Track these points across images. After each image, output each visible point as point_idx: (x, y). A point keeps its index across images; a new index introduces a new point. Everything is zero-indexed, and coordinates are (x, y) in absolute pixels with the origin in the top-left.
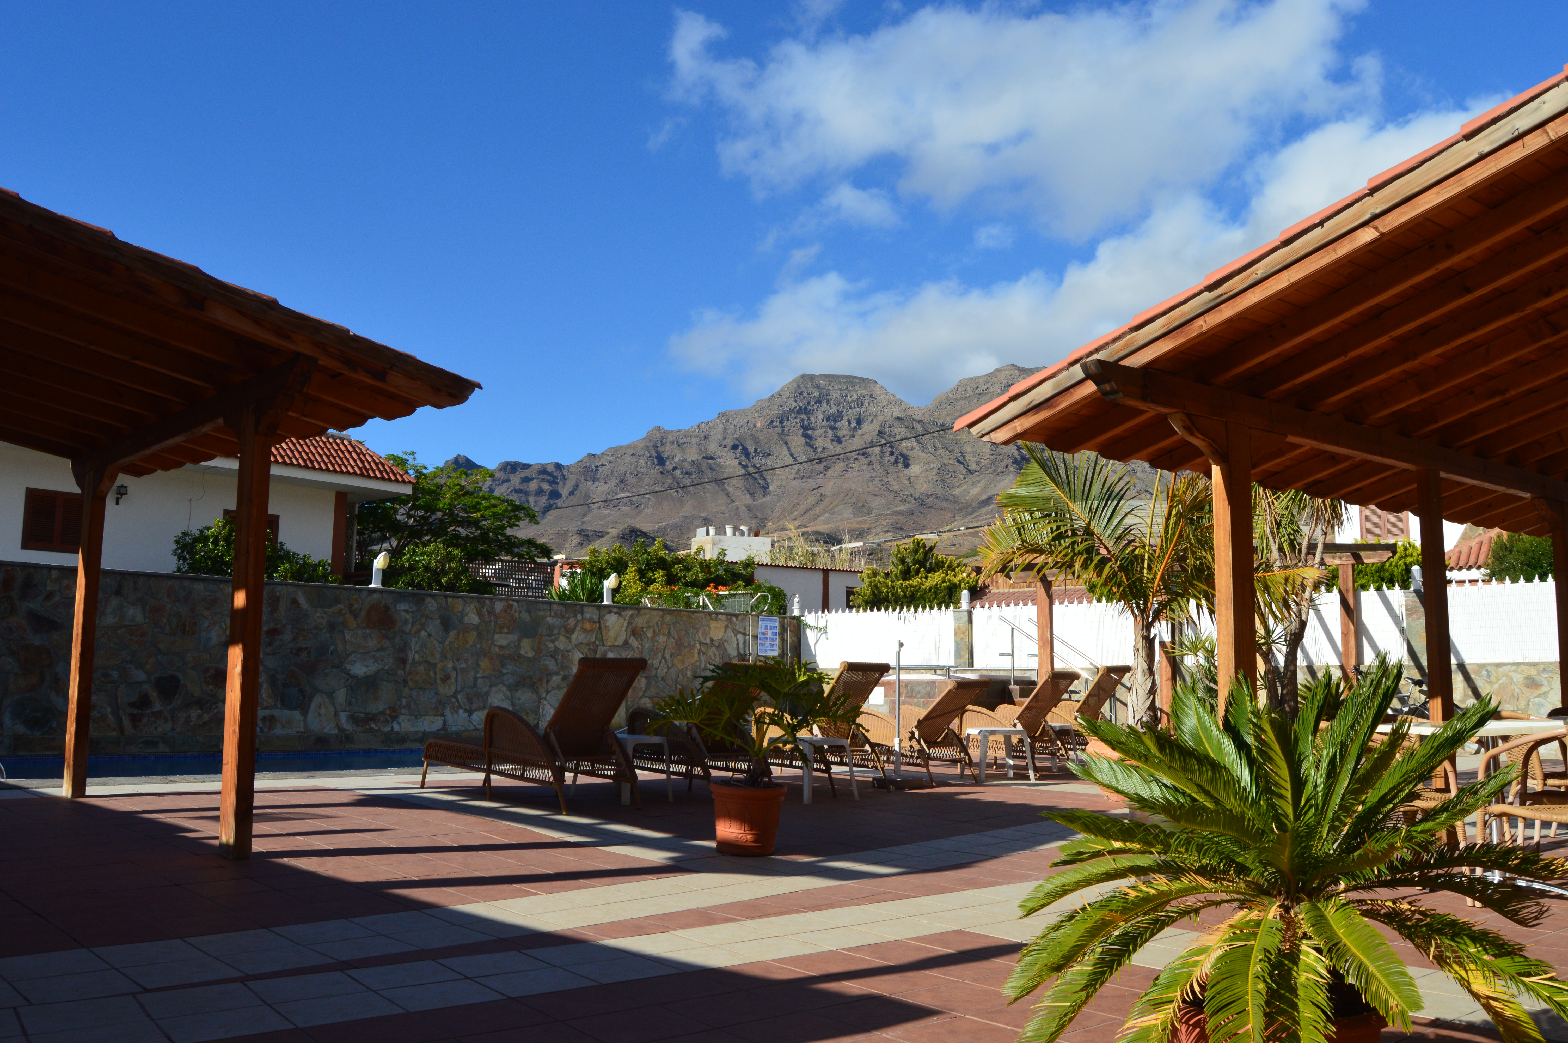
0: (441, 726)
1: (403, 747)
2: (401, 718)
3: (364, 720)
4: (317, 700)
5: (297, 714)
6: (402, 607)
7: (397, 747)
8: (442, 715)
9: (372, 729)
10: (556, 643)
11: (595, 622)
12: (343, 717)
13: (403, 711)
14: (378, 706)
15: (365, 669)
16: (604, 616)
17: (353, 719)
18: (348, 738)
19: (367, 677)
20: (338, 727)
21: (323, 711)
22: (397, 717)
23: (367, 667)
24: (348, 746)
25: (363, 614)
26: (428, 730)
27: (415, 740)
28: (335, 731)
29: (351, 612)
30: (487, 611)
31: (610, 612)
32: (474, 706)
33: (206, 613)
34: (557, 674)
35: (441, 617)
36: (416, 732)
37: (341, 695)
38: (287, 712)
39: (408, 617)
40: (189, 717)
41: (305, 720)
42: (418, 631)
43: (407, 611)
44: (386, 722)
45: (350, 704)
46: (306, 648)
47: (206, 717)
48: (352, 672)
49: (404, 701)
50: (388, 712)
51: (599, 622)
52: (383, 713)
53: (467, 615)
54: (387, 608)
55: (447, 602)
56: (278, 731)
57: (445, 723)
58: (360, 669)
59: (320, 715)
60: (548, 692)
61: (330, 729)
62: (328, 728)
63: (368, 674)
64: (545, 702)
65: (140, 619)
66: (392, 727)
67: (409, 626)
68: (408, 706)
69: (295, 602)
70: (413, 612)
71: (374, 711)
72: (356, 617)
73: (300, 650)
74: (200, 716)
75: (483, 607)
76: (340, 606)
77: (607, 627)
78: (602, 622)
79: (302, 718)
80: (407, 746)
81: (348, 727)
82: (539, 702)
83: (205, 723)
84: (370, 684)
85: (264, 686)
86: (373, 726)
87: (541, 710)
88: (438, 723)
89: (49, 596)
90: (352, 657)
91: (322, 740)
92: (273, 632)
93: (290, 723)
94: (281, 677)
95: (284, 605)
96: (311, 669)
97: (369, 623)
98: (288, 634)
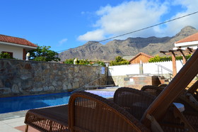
3: (25, 89)
4: (14, 85)
5: (9, 89)
6: (33, 65)
8: (43, 87)
9: (27, 91)
12: (20, 89)
16: (74, 67)
17: (23, 89)
18: (22, 93)
22: (33, 88)
26: (39, 91)
28: (19, 92)
29: (21, 66)
30: (51, 65)
35: (42, 67)
37: (20, 84)
38: (7, 88)
39: (34, 67)
41: (11, 90)
42: (37, 70)
44: (30, 89)
45: (22, 86)
46: (11, 74)
48: (22, 79)
50: (31, 87)
53: (47, 66)
54: (30, 65)
55: (43, 64)
56: (5, 93)
57: (43, 89)
58: (24, 78)
59: (15, 88)
60: (64, 82)
61: (17, 92)
63: (26, 79)
66: (32, 90)
67: (35, 69)
68: (35, 86)
69: (8, 63)
71: (27, 87)
72: (23, 67)
73: (9, 74)
77: (75, 69)
81: (22, 91)
84: (26, 81)
90: (22, 75)
91: (15, 94)
92: (2, 70)
93: (7, 91)
94: (5, 80)
95: (5, 64)
96: (12, 78)
97: (26, 68)
98: (6, 71)
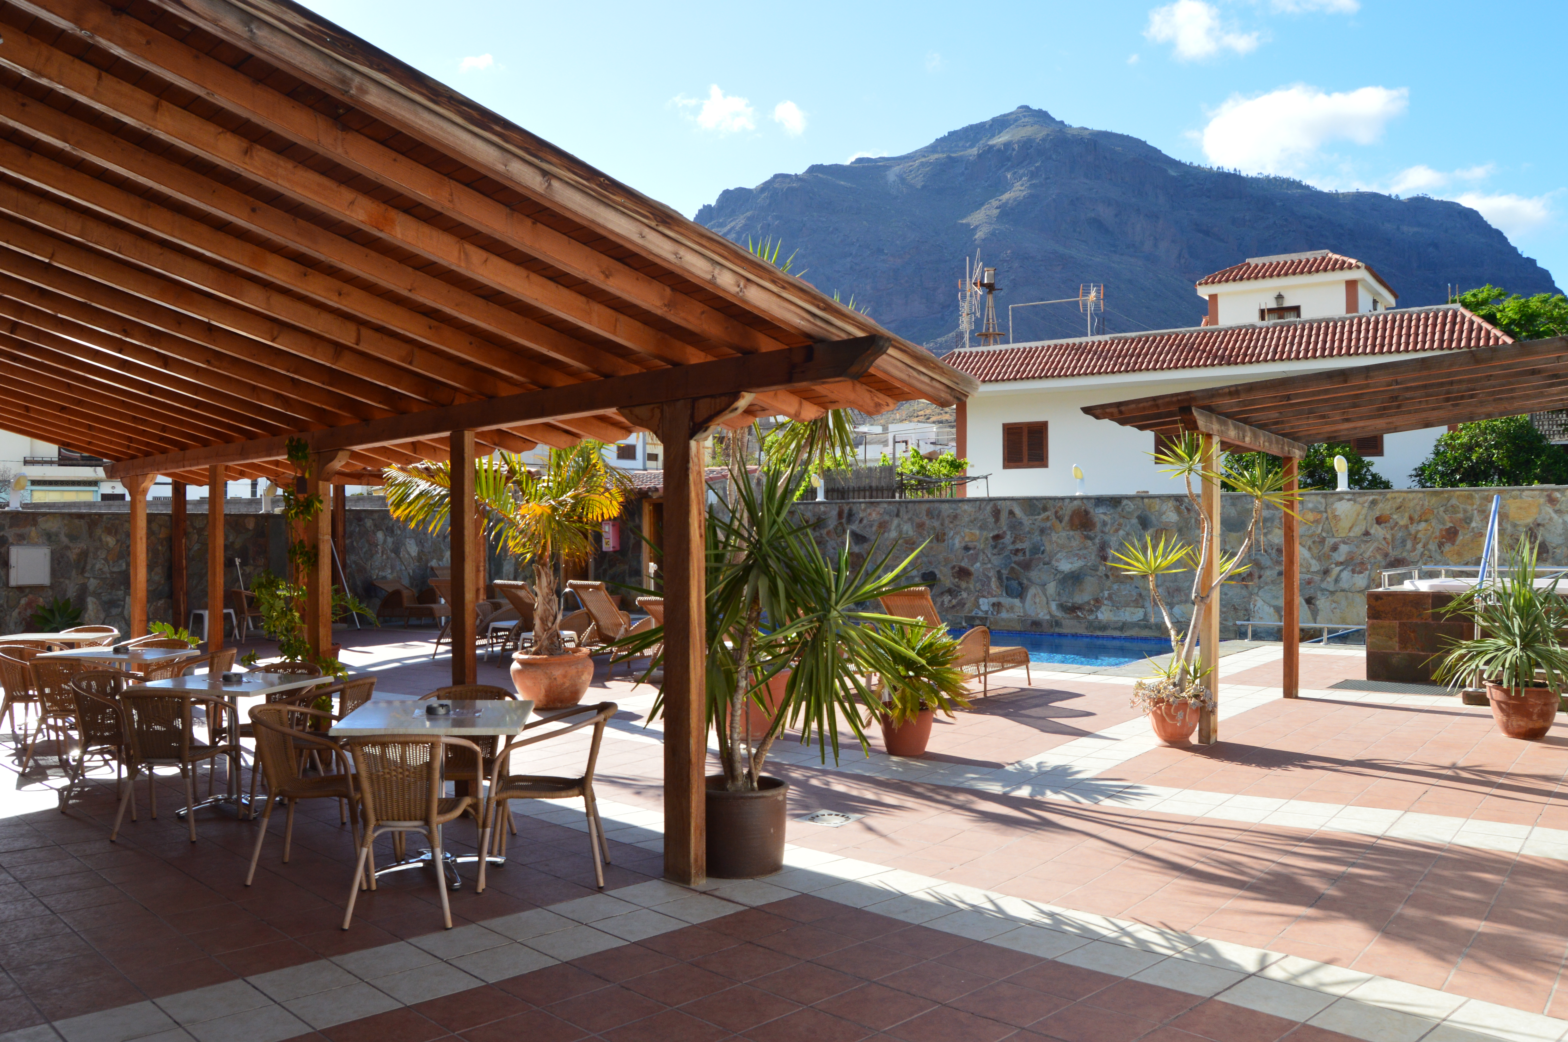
0: (1142, 617)
1: (1104, 634)
2: (1103, 608)
3: (1072, 609)
4: (1032, 591)
5: (1017, 602)
6: (1100, 510)
7: (1100, 633)
8: (1143, 607)
9: (1078, 616)
10: (1269, 537)
11: (1321, 512)
12: (1053, 606)
13: (1106, 602)
14: (1082, 597)
15: (1070, 566)
16: (1332, 504)
17: (1062, 607)
18: (1058, 624)
19: (1073, 572)
20: (1050, 613)
21: (1037, 600)
22: (1100, 607)
23: (1072, 563)
24: (1057, 630)
25: (1066, 519)
26: (1129, 620)
27: (1115, 629)
28: (1048, 617)
29: (1057, 517)
30: (1186, 508)
31: (1341, 499)
32: (1175, 600)
33: (951, 526)
34: (1271, 568)
35: (1139, 517)
36: (1116, 622)
37: (1052, 587)
38: (1010, 599)
39: (1106, 518)
40: (943, 601)
41: (1023, 606)
42: (1117, 531)
43: (1105, 514)
44: (1091, 611)
45: (1059, 594)
46: (1022, 549)
47: (954, 602)
48: (1059, 568)
49: (1106, 593)
50: (1092, 602)
51: (1326, 512)
52: (1088, 603)
53: (1164, 513)
54: (1087, 513)
55: (1143, 503)
56: (1004, 615)
57: (1145, 615)
58: (1066, 566)
59: (1035, 603)
60: (1260, 588)
61: (1043, 615)
62: (1042, 614)
63: (1073, 569)
64: (1257, 598)
65: (911, 533)
66: (1097, 616)
67: (1109, 526)
68: (1110, 598)
69: (1011, 513)
70: (1111, 514)
71: (1080, 602)
72: (1061, 522)
73: (1017, 550)
74: (950, 601)
75: (1181, 505)
76: (1047, 513)
77: (1335, 517)
78: (1329, 511)
79: (1021, 605)
80: (1109, 633)
81: (1059, 614)
82: (1250, 597)
83: (954, 607)
84: (1074, 579)
85: (993, 580)
86: (1079, 614)
87: (1252, 606)
88: (1139, 614)
89: (861, 521)
90: (1059, 555)
91: (1036, 624)
92: (997, 538)
93: (1011, 609)
94: (1005, 572)
95: (1004, 516)
96: (1027, 566)
97: (1072, 526)
98: (1008, 538)
